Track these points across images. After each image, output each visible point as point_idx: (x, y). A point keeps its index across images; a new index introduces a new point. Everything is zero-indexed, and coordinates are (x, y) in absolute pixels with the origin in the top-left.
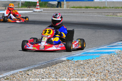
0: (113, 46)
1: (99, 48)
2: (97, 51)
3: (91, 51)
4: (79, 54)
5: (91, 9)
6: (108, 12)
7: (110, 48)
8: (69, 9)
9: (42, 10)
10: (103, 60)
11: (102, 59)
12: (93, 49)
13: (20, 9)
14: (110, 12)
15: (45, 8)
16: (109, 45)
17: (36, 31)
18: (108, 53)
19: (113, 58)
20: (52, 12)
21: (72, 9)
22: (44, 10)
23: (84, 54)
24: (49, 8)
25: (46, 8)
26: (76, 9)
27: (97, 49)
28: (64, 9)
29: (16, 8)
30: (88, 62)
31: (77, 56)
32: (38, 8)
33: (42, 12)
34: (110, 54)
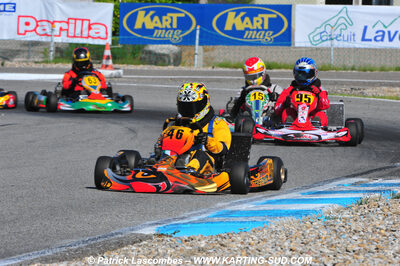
0: (320, 193)
1: (274, 198)
2: (262, 208)
3: (243, 207)
4: (204, 216)
5: (283, 70)
6: (336, 83)
7: (308, 197)
8: (210, 69)
9: (121, 71)
10: (273, 236)
11: (272, 232)
12: (252, 201)
13: (49, 66)
14: (342, 84)
15: (132, 67)
16: (310, 187)
17: (84, 139)
18: (297, 213)
19: (308, 231)
20: (153, 79)
21: (221, 69)
22: (125, 72)
23: (216, 216)
24: (146, 67)
25: (135, 64)
26: (234, 70)
27: (264, 200)
28: (194, 69)
29: (36, 62)
30: (224, 242)
31: (193, 223)
32: (107, 66)
33: (120, 77)
34: (304, 217)
